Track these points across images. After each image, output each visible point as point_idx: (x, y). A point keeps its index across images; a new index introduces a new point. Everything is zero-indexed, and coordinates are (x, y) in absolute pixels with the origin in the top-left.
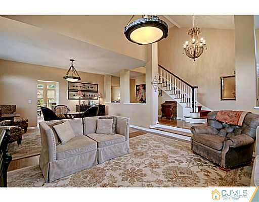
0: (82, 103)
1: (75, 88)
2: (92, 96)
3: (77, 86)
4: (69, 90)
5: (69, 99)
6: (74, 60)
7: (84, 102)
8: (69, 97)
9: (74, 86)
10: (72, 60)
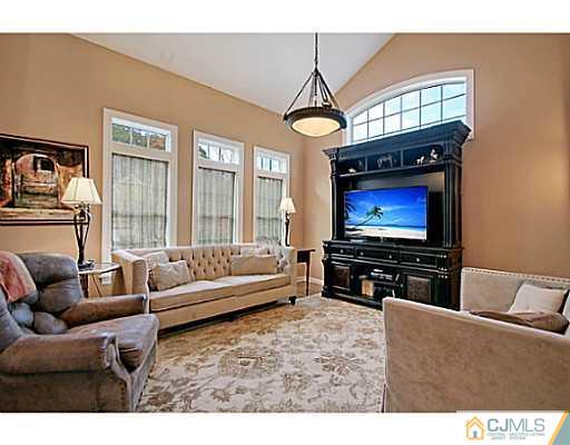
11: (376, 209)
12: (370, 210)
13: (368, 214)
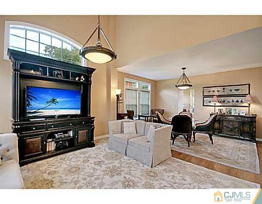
0: (217, 111)
1: (211, 93)
2: (237, 101)
3: (214, 91)
4: (205, 96)
5: (204, 106)
6: (185, 68)
7: (221, 110)
8: (203, 104)
9: (209, 92)
10: (184, 69)
11: (54, 100)
12: (50, 100)
13: (47, 102)
